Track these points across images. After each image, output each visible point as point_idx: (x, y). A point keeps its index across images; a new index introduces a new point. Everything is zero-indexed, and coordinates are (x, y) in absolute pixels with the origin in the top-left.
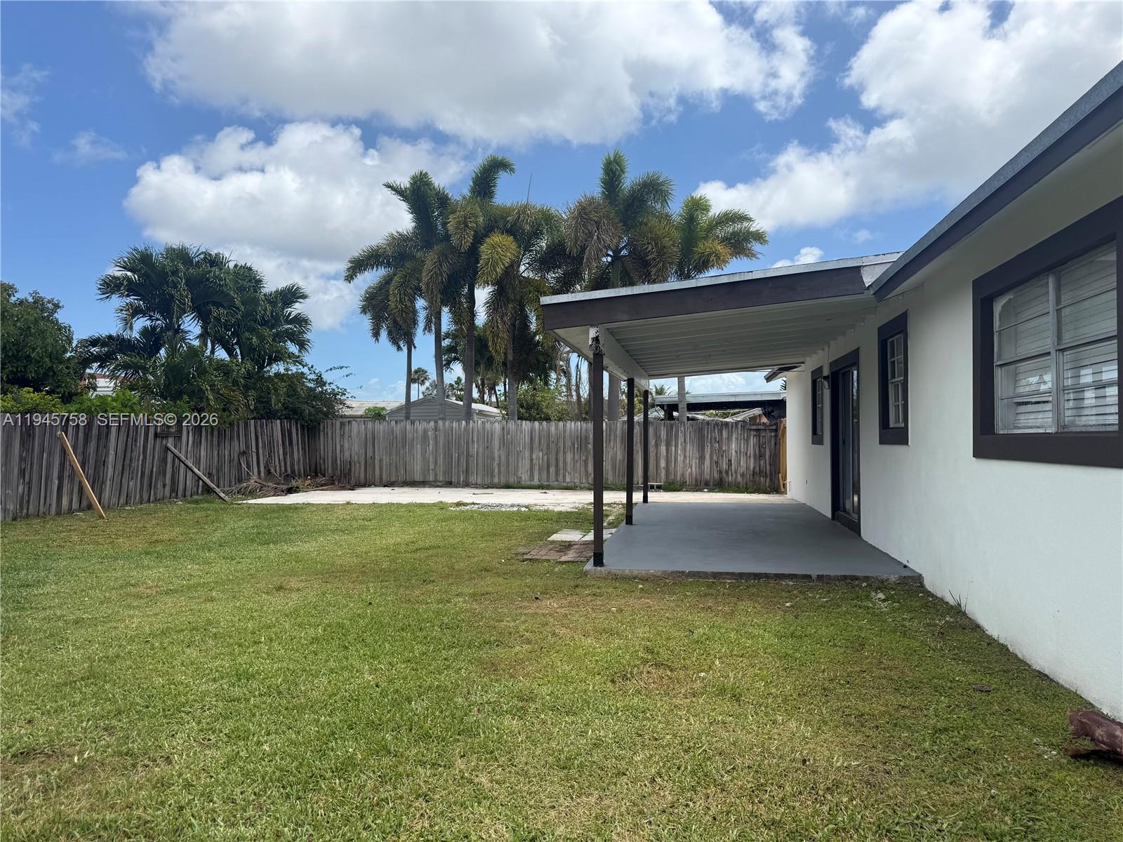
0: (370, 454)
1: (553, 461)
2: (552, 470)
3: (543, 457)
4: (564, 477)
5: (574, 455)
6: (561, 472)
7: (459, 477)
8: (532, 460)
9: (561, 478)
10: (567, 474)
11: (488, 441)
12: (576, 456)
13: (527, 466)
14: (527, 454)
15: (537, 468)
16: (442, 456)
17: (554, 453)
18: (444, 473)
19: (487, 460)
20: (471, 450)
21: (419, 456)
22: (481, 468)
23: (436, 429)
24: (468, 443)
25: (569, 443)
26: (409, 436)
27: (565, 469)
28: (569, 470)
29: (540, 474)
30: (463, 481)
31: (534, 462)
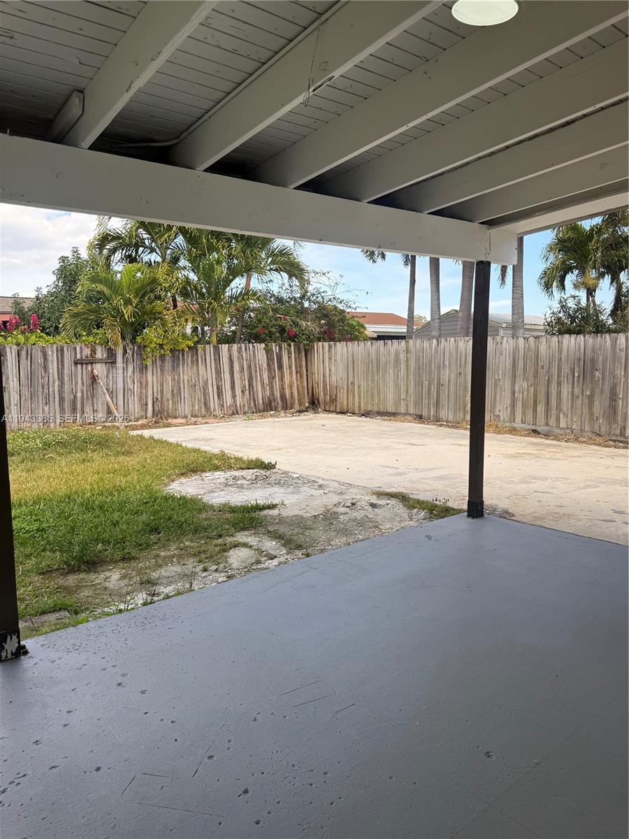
0: (351, 380)
1: (542, 397)
2: (541, 408)
3: (528, 390)
4: (558, 419)
5: (573, 388)
6: (554, 412)
7: (429, 410)
8: (513, 393)
9: (552, 421)
10: (562, 416)
11: (460, 366)
12: (576, 390)
13: (508, 401)
14: (507, 384)
15: (519, 404)
16: (412, 383)
17: (543, 383)
18: (416, 404)
19: (460, 390)
20: (442, 376)
21: (392, 383)
22: (452, 400)
23: (407, 351)
24: (439, 368)
25: (566, 370)
26: (383, 359)
27: (559, 408)
28: (565, 409)
29: (524, 413)
30: (434, 416)
31: (516, 394)
